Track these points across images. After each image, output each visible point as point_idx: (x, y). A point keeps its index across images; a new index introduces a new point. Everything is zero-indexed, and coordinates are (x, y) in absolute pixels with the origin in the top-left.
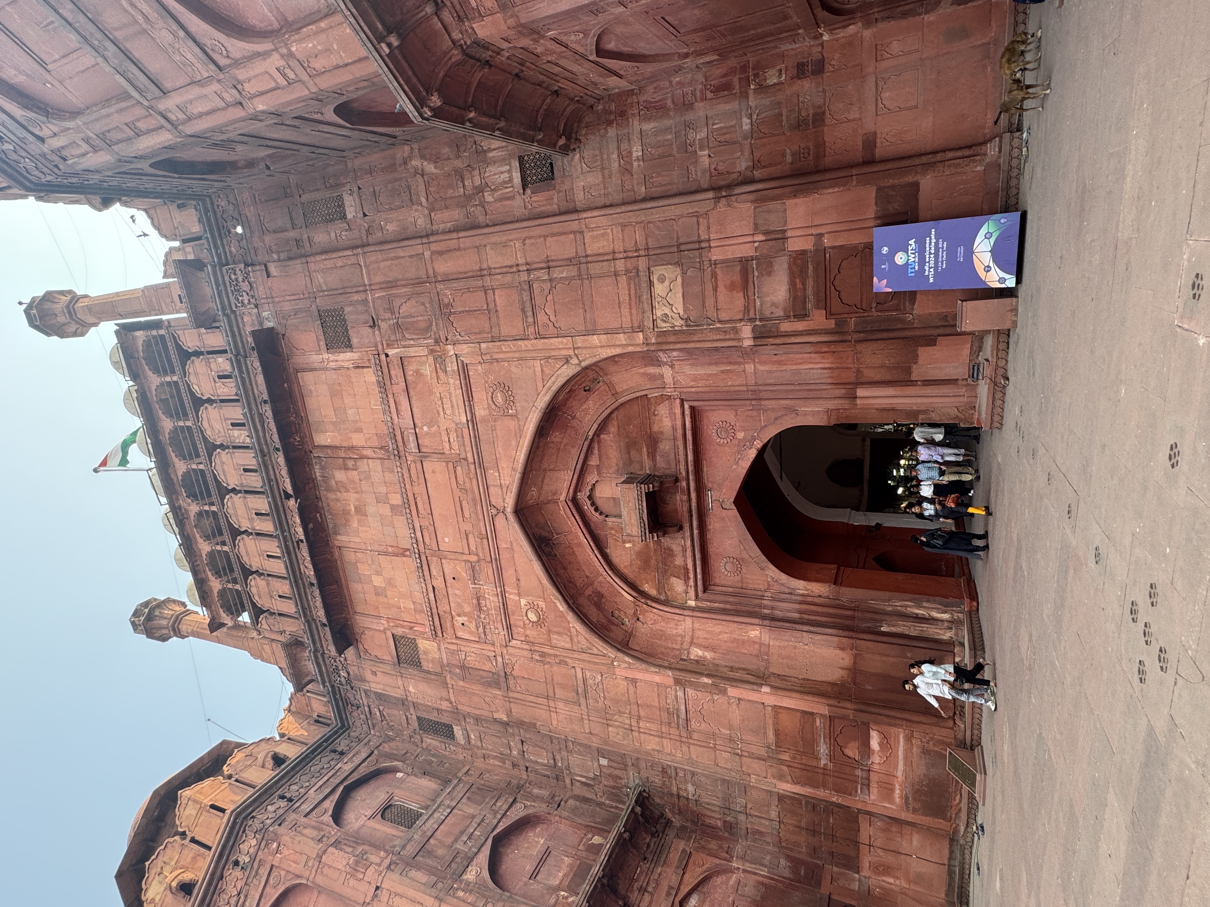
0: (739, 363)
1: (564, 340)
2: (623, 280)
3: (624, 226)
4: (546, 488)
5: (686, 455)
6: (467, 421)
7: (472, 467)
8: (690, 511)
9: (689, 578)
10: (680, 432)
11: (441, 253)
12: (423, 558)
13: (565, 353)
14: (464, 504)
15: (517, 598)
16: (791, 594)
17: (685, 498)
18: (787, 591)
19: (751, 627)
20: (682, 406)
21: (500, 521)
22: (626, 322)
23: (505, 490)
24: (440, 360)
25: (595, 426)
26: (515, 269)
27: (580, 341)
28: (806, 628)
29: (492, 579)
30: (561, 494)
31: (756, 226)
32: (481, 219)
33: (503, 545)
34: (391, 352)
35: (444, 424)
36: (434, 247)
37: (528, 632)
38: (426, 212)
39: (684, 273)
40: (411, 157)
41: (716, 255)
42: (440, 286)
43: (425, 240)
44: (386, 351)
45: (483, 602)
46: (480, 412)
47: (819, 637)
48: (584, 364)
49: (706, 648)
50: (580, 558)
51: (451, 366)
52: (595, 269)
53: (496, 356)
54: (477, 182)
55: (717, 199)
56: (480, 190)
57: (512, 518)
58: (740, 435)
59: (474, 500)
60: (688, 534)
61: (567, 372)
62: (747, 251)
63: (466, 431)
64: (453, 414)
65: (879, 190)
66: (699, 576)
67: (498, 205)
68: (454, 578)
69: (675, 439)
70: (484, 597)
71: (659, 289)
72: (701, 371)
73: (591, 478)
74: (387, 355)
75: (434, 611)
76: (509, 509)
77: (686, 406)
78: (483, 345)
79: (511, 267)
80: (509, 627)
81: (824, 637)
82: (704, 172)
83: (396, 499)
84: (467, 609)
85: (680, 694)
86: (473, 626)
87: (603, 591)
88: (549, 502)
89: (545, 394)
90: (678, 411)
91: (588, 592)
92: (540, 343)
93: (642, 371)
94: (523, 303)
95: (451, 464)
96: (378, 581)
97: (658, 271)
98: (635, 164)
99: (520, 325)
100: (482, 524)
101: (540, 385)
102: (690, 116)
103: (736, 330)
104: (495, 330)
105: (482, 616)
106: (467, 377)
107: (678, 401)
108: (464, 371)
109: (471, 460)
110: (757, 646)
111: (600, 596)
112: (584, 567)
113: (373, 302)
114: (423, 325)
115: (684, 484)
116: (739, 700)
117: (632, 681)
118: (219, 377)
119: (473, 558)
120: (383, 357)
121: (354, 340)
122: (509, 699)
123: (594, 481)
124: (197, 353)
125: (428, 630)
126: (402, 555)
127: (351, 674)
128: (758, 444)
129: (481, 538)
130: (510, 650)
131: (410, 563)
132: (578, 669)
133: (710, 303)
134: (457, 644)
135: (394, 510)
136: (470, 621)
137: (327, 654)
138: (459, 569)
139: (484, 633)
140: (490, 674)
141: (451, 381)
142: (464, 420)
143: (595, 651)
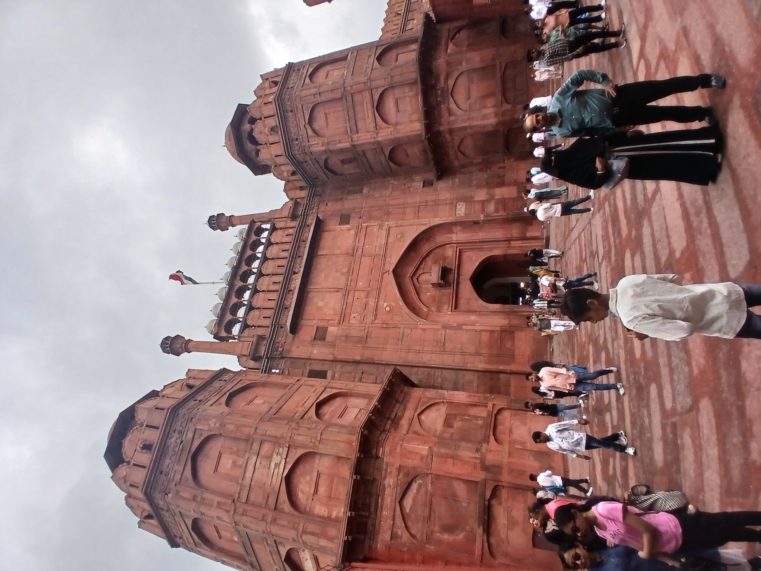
0: (477, 233)
1: (426, 219)
2: (448, 206)
3: (451, 194)
4: (403, 271)
5: (456, 263)
7: (381, 257)
8: (454, 281)
9: (450, 304)
10: (454, 256)
11: (392, 199)
12: (347, 291)
13: (425, 223)
14: (374, 269)
16: (488, 308)
17: (453, 276)
19: (472, 316)
21: (386, 275)
22: (447, 215)
23: (391, 264)
24: (381, 226)
25: (427, 252)
27: (431, 219)
28: (492, 315)
29: (375, 297)
30: (408, 274)
31: (487, 194)
32: (408, 193)
33: (384, 283)
34: (363, 225)
35: (375, 244)
37: (384, 316)
38: (391, 192)
39: (466, 204)
40: (391, 180)
41: (476, 199)
42: (389, 207)
45: (367, 306)
46: (389, 241)
47: (496, 317)
48: (431, 226)
52: (440, 203)
53: (402, 224)
54: (409, 185)
55: (478, 188)
56: (410, 187)
57: (391, 272)
58: (474, 259)
59: (378, 268)
60: (452, 287)
61: (425, 228)
62: (485, 199)
63: (383, 246)
64: (380, 241)
66: (454, 303)
67: (414, 190)
68: (358, 298)
69: (452, 258)
70: (369, 304)
71: (459, 207)
72: (465, 235)
73: (420, 272)
75: (343, 312)
76: (391, 270)
77: (458, 248)
78: (398, 222)
79: (415, 202)
80: (376, 315)
82: (475, 184)
83: (345, 270)
84: (359, 310)
85: (443, 332)
86: (358, 318)
88: (404, 275)
89: (415, 235)
92: (418, 220)
93: (446, 235)
94: (416, 211)
95: (373, 257)
96: (320, 304)
97: (459, 203)
99: (413, 216)
100: (378, 276)
101: (415, 232)
102: (472, 175)
103: (479, 216)
104: (404, 218)
105: (365, 312)
106: (389, 231)
108: (389, 229)
109: (381, 255)
113: (363, 212)
114: (379, 217)
115: (454, 271)
116: (467, 330)
117: (424, 330)
118: (286, 235)
119: (370, 289)
120: (360, 226)
121: (351, 222)
122: (364, 348)
123: (420, 273)
124: (281, 229)
125: (336, 322)
126: (337, 292)
127: (284, 349)
128: (480, 261)
129: (376, 281)
130: (373, 325)
131: (340, 295)
132: (402, 329)
133: (472, 210)
134: (348, 326)
135: (342, 274)
136: (358, 315)
137: (276, 341)
138: (361, 294)
139: (364, 319)
140: (359, 338)
141: (383, 232)
142: (384, 243)
143: (412, 320)
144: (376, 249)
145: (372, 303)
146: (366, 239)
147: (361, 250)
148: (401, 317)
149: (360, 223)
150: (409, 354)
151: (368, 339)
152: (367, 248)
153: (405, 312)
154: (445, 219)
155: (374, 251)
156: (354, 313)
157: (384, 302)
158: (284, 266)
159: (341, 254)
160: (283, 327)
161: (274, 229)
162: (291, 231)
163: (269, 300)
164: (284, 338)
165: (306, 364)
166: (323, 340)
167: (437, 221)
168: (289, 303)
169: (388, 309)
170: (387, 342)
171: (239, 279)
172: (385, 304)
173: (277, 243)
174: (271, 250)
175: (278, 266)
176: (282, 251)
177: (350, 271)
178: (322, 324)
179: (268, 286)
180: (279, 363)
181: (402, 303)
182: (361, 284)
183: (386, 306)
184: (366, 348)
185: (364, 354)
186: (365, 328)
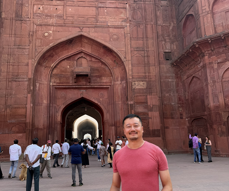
0: (121, 100)
1: (130, 58)
2: (144, 75)
3: (155, 76)
4: (86, 45)
5: (96, 85)
6: (108, 25)
7: (95, 24)
8: (80, 85)
10: (103, 84)
11: (152, 27)
13: (127, 57)
14: (83, 19)
15: (52, 30)
16: (56, 111)
18: (57, 110)
19: (47, 101)
20: (109, 85)
21: (78, 29)
22: (134, 74)
23: (88, 33)
24: (125, 20)
25: (104, 62)
26: (147, 47)
27: (130, 62)
28: (48, 116)
29: (58, 23)
30: (84, 49)
31: (154, 105)
32: (159, 40)
33: (70, 29)
34: (127, 5)
35: (108, 17)
36: (154, 25)
37: (40, 32)
38: (161, 25)
39: (145, 89)
41: (148, 97)
42: (144, 25)
43: (155, 23)
44: (128, 4)
45: (49, 17)
46: (111, 30)
47: (46, 119)
48: (124, 62)
49: (39, 88)
50: (64, 52)
51: (124, 24)
52: (147, 68)
53: (126, 38)
55: (160, 97)
57: (80, 34)
58: (101, 99)
59: (85, 22)
60: (74, 84)
61: (122, 57)
62: (149, 103)
63: (105, 24)
64: (111, 21)
65: (159, 130)
67: (162, 45)
68: (56, 9)
69: (101, 83)
70: (51, 19)
71: (141, 83)
72: (119, 91)
74: (126, 4)
76: (82, 33)
78: (129, 35)
79: (148, 46)
80: (41, 25)
81: (46, 120)
82: (165, 95)
84: (46, 11)
85: (25, 80)
86: (39, 12)
87: (54, 58)
88: (82, 45)
89: (116, 50)
90: (108, 84)
91: (54, 53)
92: (130, 51)
93: (119, 76)
94: (140, 48)
95: (95, 17)
97: (145, 83)
98: (167, 80)
99: (134, 46)
100: (77, 23)
101: (119, 49)
102: (175, 92)
103: (132, 100)
104: (133, 39)
105: (44, 16)
106: (121, 28)
107: (110, 84)
108: (123, 27)
109: (97, 24)
110: (41, 102)
111: (52, 57)
112: (61, 53)
113: (141, 3)
114: (135, 17)
115: (88, 84)
116: (27, 97)
117: (27, 65)
119: (65, 18)
120: (126, 2)
123: (87, 58)
128: (99, 104)
129: (72, 22)
130: (32, 24)
132: (28, 47)
133: (138, 94)
134: (31, 4)
136: (41, 11)
138: (60, 11)
139: (38, 16)
140: (21, 14)
141: (120, 23)
142: (109, 24)
143: (36, 54)
144: (103, 19)
145: (51, 21)
146: (114, 9)
147: (103, 5)
148: (39, 45)
149: (129, 2)
150: (7, 55)
151: (19, 22)
152: (104, 11)
153: (44, 48)
154: (130, 73)
155: (101, 17)
156: (43, 7)
157: (53, 31)
167: (128, 67)
169: (46, 34)
170: (17, 37)
172: (51, 32)
181: (51, 45)
182: (70, 9)
183: (49, 33)
184: (11, 21)
185: (6, 19)
186: (29, 18)
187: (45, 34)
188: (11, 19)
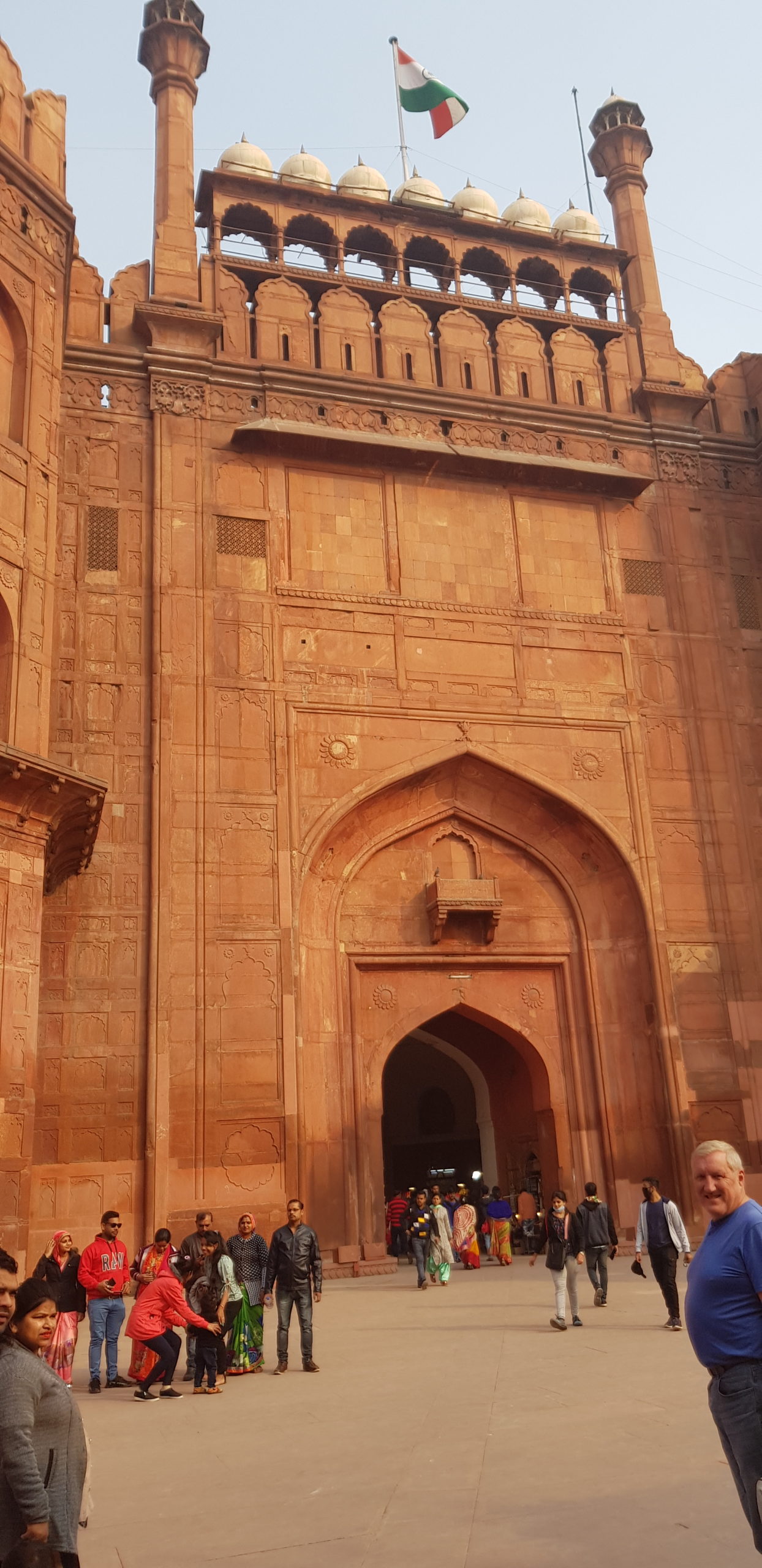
0: (622, 1018)
1: (653, 848)
2: (706, 916)
3: (750, 923)
4: (471, 786)
6: (564, 718)
7: (514, 711)
8: (453, 955)
9: (374, 947)
10: (539, 949)
11: (721, 730)
13: (642, 847)
16: (364, 1065)
17: (468, 950)
18: (366, 1061)
19: (335, 1020)
21: (454, 732)
22: (674, 915)
26: (711, 808)
28: (344, 1085)
29: (378, 702)
31: (755, 1042)
33: (424, 727)
34: (626, 642)
35: (559, 687)
36: (725, 724)
37: (311, 738)
39: (715, 976)
41: (733, 1007)
42: (691, 721)
43: (731, 716)
44: (627, 637)
45: (343, 680)
46: (573, 735)
47: (337, 1101)
48: (633, 865)
50: (391, 815)
51: (619, 714)
53: (632, 769)
57: (464, 749)
58: (533, 1014)
59: (476, 704)
60: (429, 949)
63: (553, 714)
64: (570, 702)
66: (373, 959)
68: (369, 647)
69: (530, 944)
70: (351, 685)
71: (701, 951)
72: (607, 979)
73: (476, 841)
74: (623, 636)
75: (318, 604)
76: (472, 748)
77: (563, 959)
80: (314, 711)
81: (339, 1106)
83: (464, 595)
84: (330, 655)
85: (270, 934)
86: (303, 656)
87: (354, 841)
88: (454, 787)
89: (599, 817)
91: (358, 822)
92: (648, 821)
93: (605, 918)
94: (682, 811)
95: (513, 683)
96: (343, 524)
97: (715, 951)
99: (663, 803)
100: (448, 706)
101: (607, 812)
103: (673, 1021)
104: (655, 774)
105: (324, 676)
106: (608, 729)
107: (568, 951)
108: (615, 728)
109: (523, 711)
110: (317, 1024)
111: (350, 835)
112: (380, 818)
113: (673, 638)
114: (655, 691)
115: (484, 950)
116: (280, 1009)
117: (274, 872)
118: (579, 383)
119: (403, 684)
120: (620, 631)
121: (634, 599)
122: (202, 684)
123: (472, 842)
124: (603, 361)
125: (284, 583)
126: (389, 579)
127: (179, 419)
128: (526, 1032)
129: (430, 702)
130: (281, 706)
131: (380, 586)
132: (272, 800)
134: (272, 625)
135: (450, 588)
136: (310, 654)
137: (207, 387)
138: (384, 658)
139: (300, 673)
140: (234, 664)
141: (603, 710)
142: (565, 716)
143: (306, 828)
144: (540, 692)
145: (353, 695)
146: (577, 654)
147: (538, 641)
148: (313, 792)
149: (631, 631)
150: (191, 833)
151: (231, 695)
152: (545, 662)
153: (333, 804)
154: (659, 909)
155: (534, 685)
156: (317, 639)
157: (361, 736)
158: (469, 385)
159: (520, 578)
160: (255, 402)
161: (600, 337)
162: (595, 397)
163: (348, 347)
164: (217, 411)
165: (135, 497)
166: (220, 545)
167: (650, 887)
168: (338, 417)
169: (338, 749)
170: (227, 757)
171: (417, 235)
172: (354, 739)
173: (549, 353)
174: (525, 337)
175: (468, 366)
176: (524, 375)
177: (462, 614)
178: (274, 535)
179: (397, 340)
180: (134, 405)
181: (360, 791)
182: (418, 652)
183: (348, 743)
184: (201, 689)
185: (180, 683)
186: (268, 679)
187: (334, 746)
188: (200, 682)
